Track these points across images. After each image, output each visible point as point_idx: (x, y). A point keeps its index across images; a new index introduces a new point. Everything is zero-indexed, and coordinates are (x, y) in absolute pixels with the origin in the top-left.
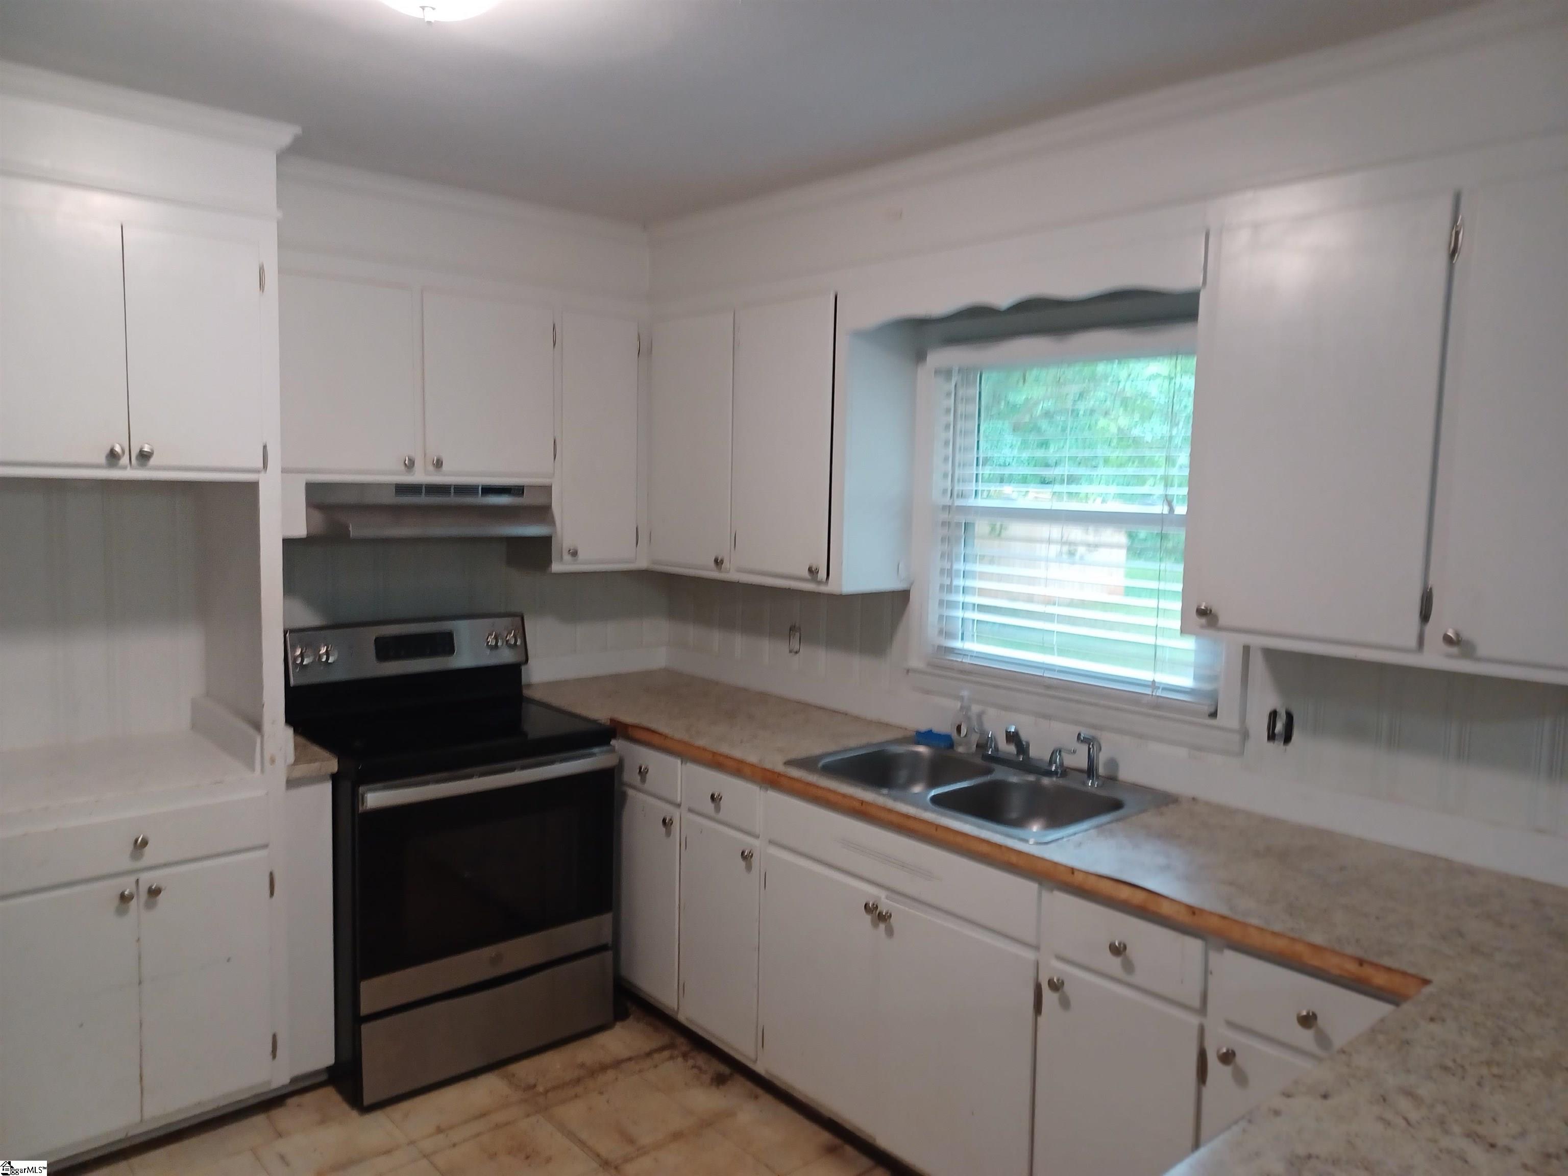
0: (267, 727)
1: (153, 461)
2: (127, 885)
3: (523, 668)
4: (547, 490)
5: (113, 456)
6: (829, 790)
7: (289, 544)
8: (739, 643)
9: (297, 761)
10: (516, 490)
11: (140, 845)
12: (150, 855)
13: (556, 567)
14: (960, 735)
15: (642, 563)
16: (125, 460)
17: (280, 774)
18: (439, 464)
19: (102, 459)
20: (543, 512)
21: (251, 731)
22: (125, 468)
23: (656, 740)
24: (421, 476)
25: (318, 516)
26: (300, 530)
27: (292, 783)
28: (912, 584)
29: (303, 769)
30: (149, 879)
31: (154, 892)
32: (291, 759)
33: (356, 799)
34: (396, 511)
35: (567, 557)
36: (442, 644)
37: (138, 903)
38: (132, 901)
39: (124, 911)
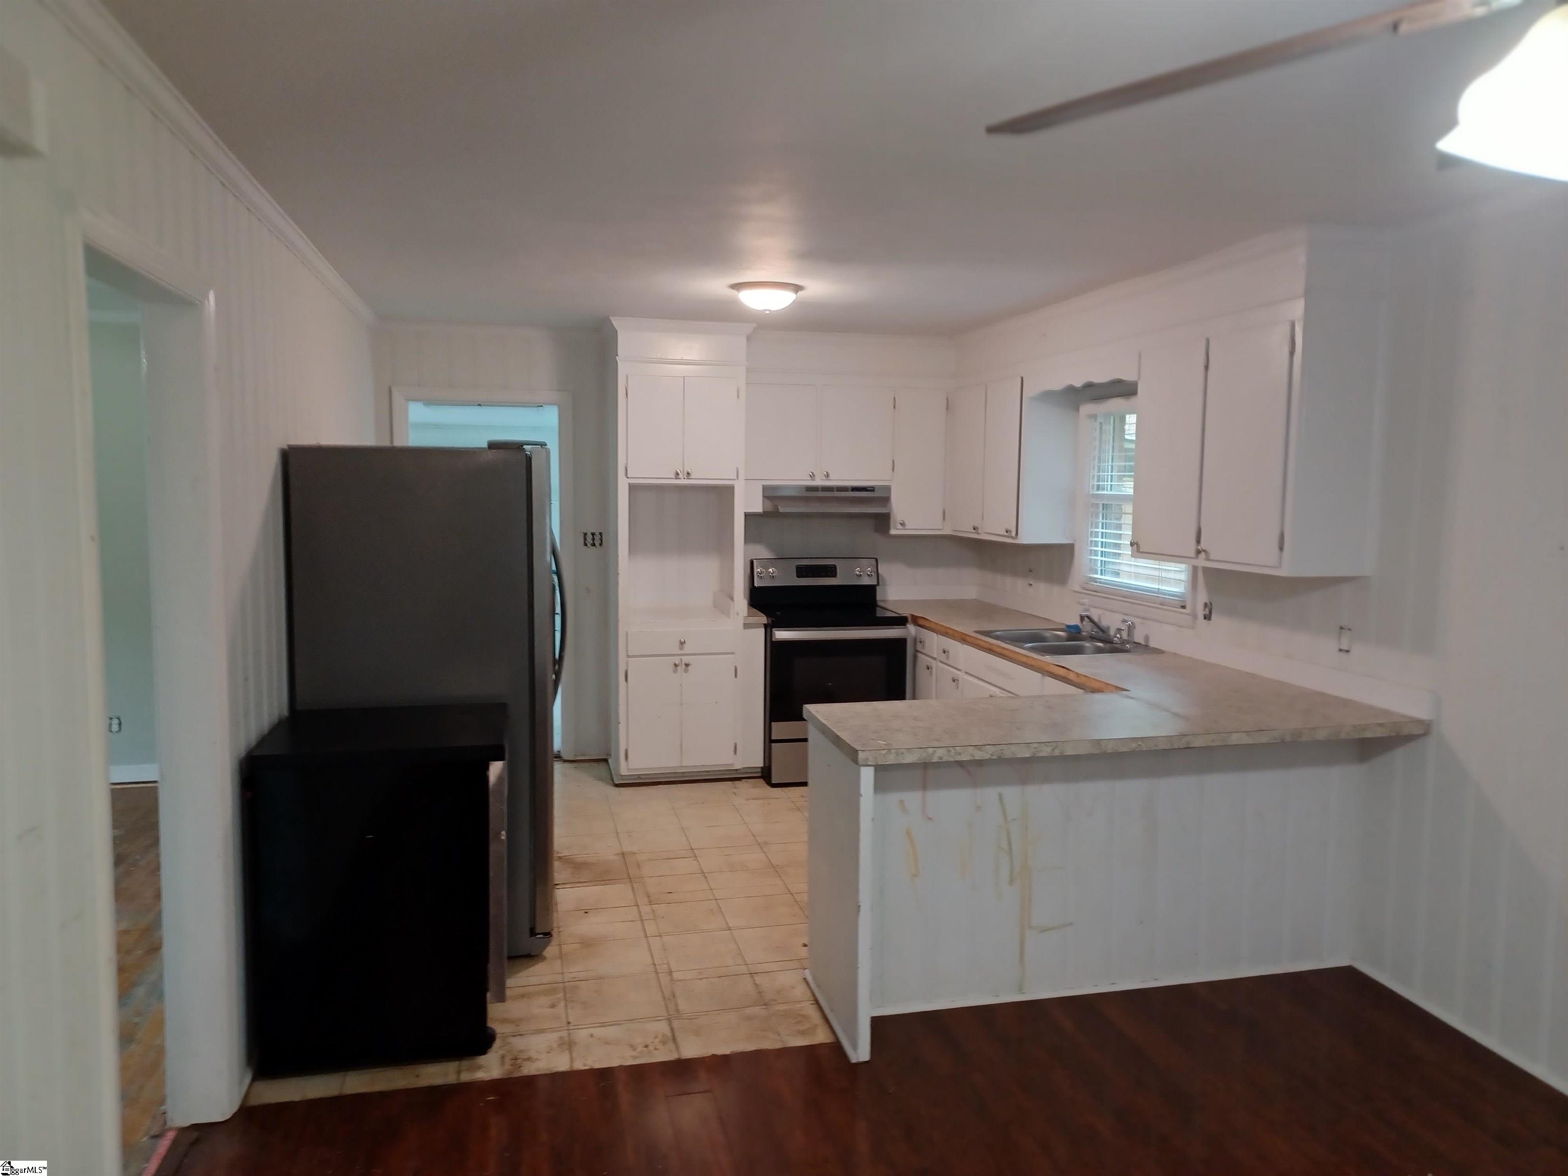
0: (735, 598)
1: (692, 476)
2: (677, 660)
3: (878, 588)
4: (888, 489)
5: (677, 474)
6: (1004, 648)
7: (748, 516)
8: (1020, 583)
9: (747, 616)
10: (870, 490)
11: (682, 643)
12: (687, 649)
13: (893, 532)
14: (1082, 623)
15: (947, 531)
16: (681, 476)
17: (740, 621)
18: (828, 475)
19: (671, 474)
20: (886, 500)
21: (730, 600)
22: (681, 479)
23: (928, 625)
24: (819, 482)
25: (768, 503)
26: (758, 508)
27: (747, 626)
28: (1075, 541)
29: (752, 621)
30: (686, 659)
31: (687, 665)
32: (746, 614)
33: (771, 635)
34: (806, 500)
35: (899, 527)
36: (830, 571)
37: (681, 669)
38: (678, 668)
39: (675, 671)
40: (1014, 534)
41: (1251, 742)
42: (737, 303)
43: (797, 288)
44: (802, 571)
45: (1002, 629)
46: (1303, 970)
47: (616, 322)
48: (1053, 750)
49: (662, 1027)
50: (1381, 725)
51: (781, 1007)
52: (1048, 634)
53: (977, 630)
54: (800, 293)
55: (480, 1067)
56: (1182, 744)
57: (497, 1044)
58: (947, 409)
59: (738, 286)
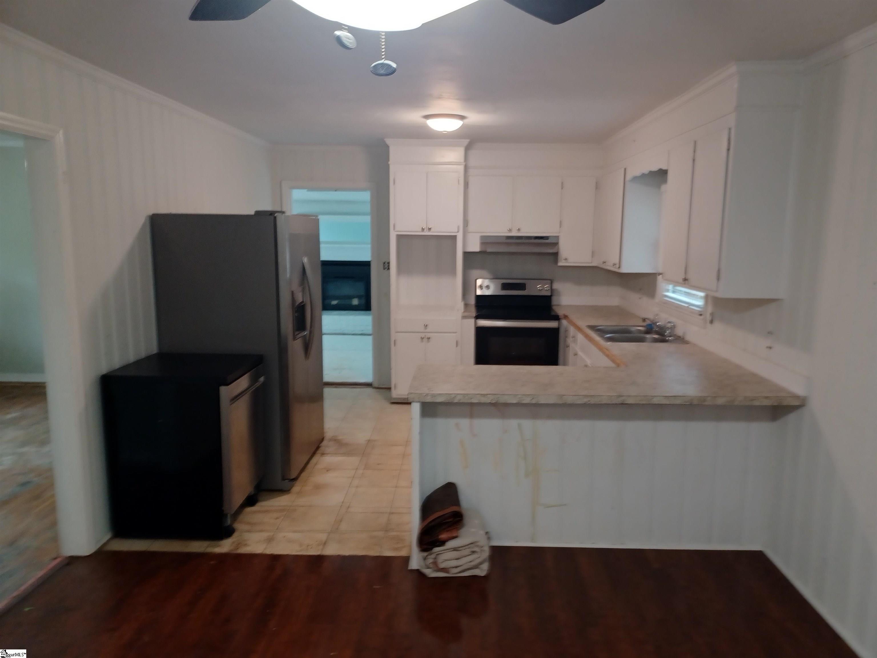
1: (432, 230)
2: (423, 335)
3: (552, 297)
4: (557, 237)
5: (423, 229)
7: (465, 254)
8: (636, 297)
9: (464, 312)
10: (546, 238)
11: (426, 326)
12: (429, 329)
13: (560, 264)
15: (594, 264)
16: (425, 230)
17: (459, 315)
18: (519, 230)
19: (420, 229)
20: (556, 244)
22: (425, 232)
23: (571, 321)
24: (514, 234)
25: (484, 246)
26: (475, 249)
27: (464, 317)
29: (466, 314)
30: (429, 335)
31: (429, 338)
33: (479, 323)
34: (507, 244)
35: (564, 261)
36: (522, 286)
37: (425, 340)
38: (424, 339)
39: (422, 341)
40: (618, 266)
41: (668, 403)
42: (427, 127)
43: (462, 118)
44: (505, 286)
45: (605, 325)
46: (721, 549)
47: (388, 141)
48: (531, 400)
49: (323, 537)
50: (767, 398)
51: (394, 533)
52: (633, 329)
53: (590, 324)
54: (466, 121)
55: (219, 546)
56: (619, 401)
57: (236, 535)
58: (597, 188)
59: (427, 117)
